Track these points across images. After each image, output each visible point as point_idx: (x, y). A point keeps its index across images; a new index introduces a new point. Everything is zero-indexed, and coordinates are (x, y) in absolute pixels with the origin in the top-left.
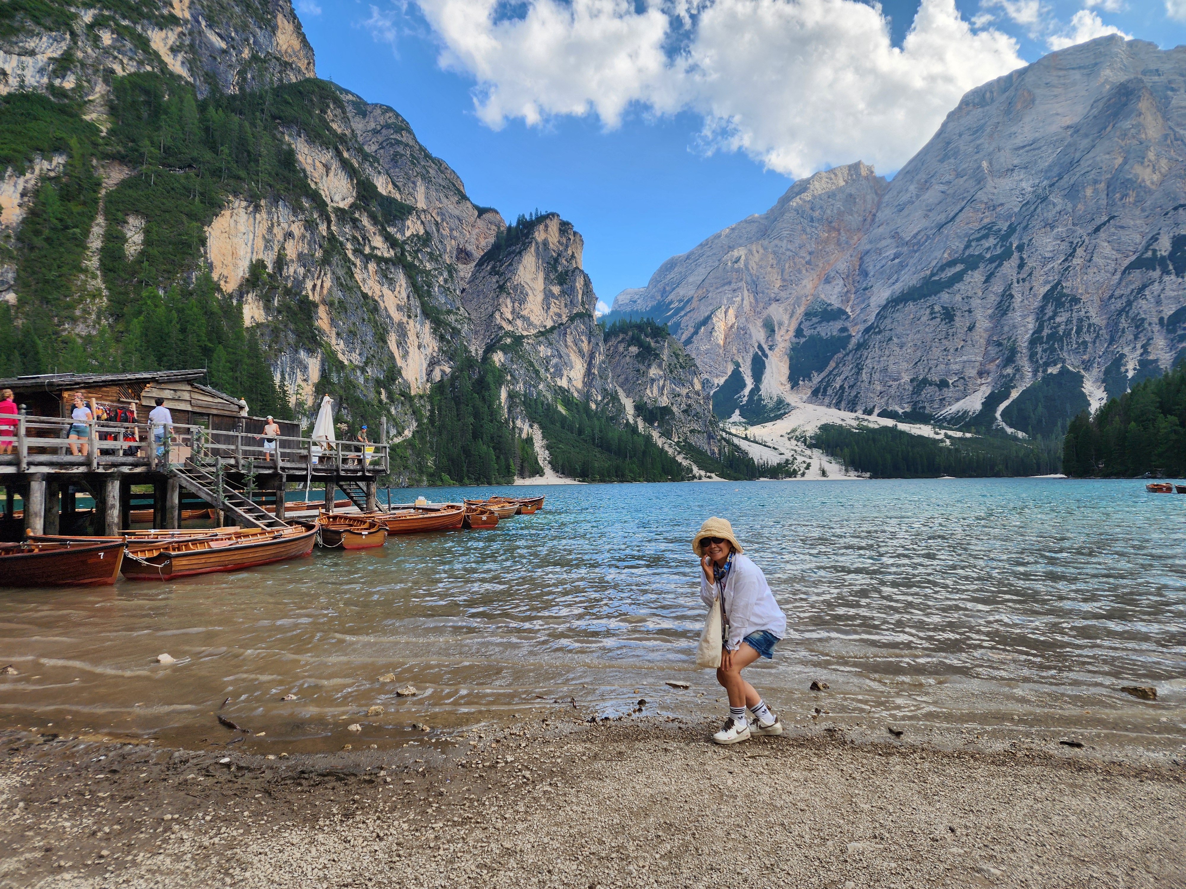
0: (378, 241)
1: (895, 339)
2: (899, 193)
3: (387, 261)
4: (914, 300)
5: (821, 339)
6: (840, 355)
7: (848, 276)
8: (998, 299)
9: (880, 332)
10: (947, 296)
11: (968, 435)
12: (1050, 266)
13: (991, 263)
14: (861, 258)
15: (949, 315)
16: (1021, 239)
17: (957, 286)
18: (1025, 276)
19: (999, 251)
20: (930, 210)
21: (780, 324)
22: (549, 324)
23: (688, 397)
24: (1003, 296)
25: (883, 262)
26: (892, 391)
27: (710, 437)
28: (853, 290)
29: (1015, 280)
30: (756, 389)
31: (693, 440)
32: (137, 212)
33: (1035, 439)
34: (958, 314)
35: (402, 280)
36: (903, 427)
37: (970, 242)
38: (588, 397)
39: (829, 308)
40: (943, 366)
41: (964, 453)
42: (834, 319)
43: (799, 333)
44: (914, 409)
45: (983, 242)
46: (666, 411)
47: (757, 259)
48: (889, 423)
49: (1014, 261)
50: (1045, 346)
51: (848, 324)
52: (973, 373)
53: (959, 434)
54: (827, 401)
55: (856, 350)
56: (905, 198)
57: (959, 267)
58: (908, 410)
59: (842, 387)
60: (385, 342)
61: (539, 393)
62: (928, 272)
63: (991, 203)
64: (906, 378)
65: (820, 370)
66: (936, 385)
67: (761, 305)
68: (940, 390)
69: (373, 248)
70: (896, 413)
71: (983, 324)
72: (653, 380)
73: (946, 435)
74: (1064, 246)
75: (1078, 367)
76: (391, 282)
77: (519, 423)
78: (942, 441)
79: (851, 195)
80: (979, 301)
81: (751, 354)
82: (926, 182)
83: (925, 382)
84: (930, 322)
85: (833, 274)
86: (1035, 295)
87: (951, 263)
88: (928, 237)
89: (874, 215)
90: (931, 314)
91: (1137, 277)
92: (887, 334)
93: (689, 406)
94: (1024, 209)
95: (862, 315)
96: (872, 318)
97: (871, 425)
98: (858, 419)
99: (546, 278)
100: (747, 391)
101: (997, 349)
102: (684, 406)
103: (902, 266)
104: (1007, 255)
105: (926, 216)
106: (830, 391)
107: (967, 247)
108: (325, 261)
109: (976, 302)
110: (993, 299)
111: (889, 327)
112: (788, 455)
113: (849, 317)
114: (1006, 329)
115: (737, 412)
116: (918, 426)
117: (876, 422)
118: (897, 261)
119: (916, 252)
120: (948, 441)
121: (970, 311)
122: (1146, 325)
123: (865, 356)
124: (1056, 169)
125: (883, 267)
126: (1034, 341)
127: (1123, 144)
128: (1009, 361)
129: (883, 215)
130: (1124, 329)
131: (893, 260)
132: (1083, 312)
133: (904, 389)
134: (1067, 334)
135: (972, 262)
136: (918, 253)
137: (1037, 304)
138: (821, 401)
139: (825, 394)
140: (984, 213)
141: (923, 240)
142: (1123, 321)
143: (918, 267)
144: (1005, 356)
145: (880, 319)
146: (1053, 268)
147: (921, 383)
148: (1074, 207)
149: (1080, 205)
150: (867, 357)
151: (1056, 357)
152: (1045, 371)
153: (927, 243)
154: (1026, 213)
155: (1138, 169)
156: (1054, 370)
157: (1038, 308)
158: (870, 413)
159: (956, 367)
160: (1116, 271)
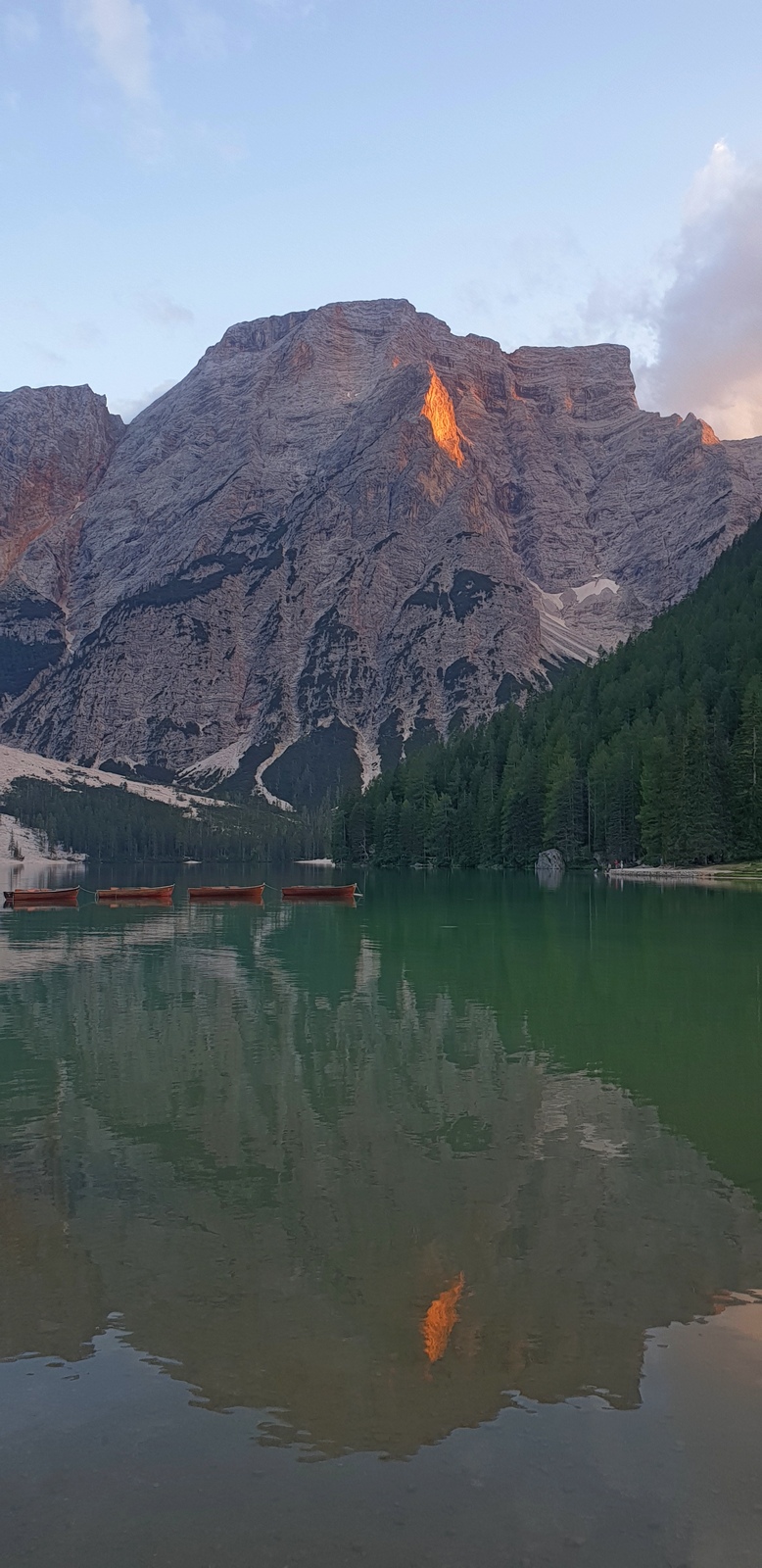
1: (129, 659)
2: (140, 444)
4: (157, 605)
5: (20, 643)
6: (47, 672)
7: (63, 553)
8: (264, 620)
9: (107, 645)
10: (200, 603)
11: (221, 803)
12: (325, 585)
13: (255, 569)
14: (83, 530)
15: (201, 633)
16: (292, 543)
17: (213, 594)
18: (296, 594)
19: (265, 554)
20: (180, 479)
24: (269, 616)
25: (116, 541)
26: (122, 733)
28: (70, 578)
29: (284, 598)
33: (300, 812)
34: (214, 632)
36: (134, 787)
37: (231, 534)
39: (34, 598)
40: (190, 705)
41: (215, 828)
42: (39, 618)
44: (152, 762)
45: (247, 537)
48: (116, 780)
49: (284, 571)
50: (317, 690)
51: (59, 626)
52: (231, 717)
53: (209, 801)
54: (25, 742)
55: (72, 667)
56: (148, 453)
57: (216, 568)
58: (143, 763)
59: (49, 721)
62: (177, 568)
63: (258, 486)
64: (142, 716)
65: (16, 693)
66: (182, 729)
68: (187, 738)
70: (127, 766)
71: (245, 650)
73: (192, 801)
74: (342, 561)
75: (351, 721)
78: (187, 810)
79: (71, 432)
80: (241, 619)
82: (176, 436)
83: (168, 724)
84: (176, 639)
85: (40, 547)
86: (306, 622)
87: (207, 560)
88: (178, 517)
89: (104, 470)
90: (179, 628)
91: (416, 615)
92: (118, 648)
94: (297, 502)
95: (81, 617)
96: (97, 622)
97: (90, 782)
98: (72, 771)
101: (260, 688)
103: (142, 551)
104: (274, 562)
105: (175, 486)
106: (30, 727)
107: (228, 541)
109: (236, 620)
110: (258, 618)
111: (120, 639)
113: (63, 615)
114: (272, 661)
116: (156, 787)
117: (96, 777)
118: (134, 543)
119: (160, 535)
120: (194, 809)
121: (229, 632)
122: (424, 676)
123: (85, 678)
124: (334, 458)
125: (114, 548)
126: (304, 682)
127: (409, 443)
128: (275, 705)
129: (116, 472)
130: (401, 678)
131: (128, 541)
132: (359, 651)
133: (139, 732)
134: (342, 676)
135: (234, 565)
136: (164, 537)
137: (309, 634)
138: (15, 740)
139: (22, 729)
140: (249, 498)
141: (170, 519)
142: (401, 667)
143: (163, 558)
144: (270, 698)
145: (108, 625)
146: (328, 587)
147: (161, 727)
148: (354, 513)
149: (360, 512)
150: (88, 679)
151: (328, 706)
152: (315, 723)
153: (175, 526)
154: (299, 509)
155: (423, 479)
156: (324, 722)
157: (310, 639)
158: (89, 764)
159: (209, 707)
160: (395, 604)
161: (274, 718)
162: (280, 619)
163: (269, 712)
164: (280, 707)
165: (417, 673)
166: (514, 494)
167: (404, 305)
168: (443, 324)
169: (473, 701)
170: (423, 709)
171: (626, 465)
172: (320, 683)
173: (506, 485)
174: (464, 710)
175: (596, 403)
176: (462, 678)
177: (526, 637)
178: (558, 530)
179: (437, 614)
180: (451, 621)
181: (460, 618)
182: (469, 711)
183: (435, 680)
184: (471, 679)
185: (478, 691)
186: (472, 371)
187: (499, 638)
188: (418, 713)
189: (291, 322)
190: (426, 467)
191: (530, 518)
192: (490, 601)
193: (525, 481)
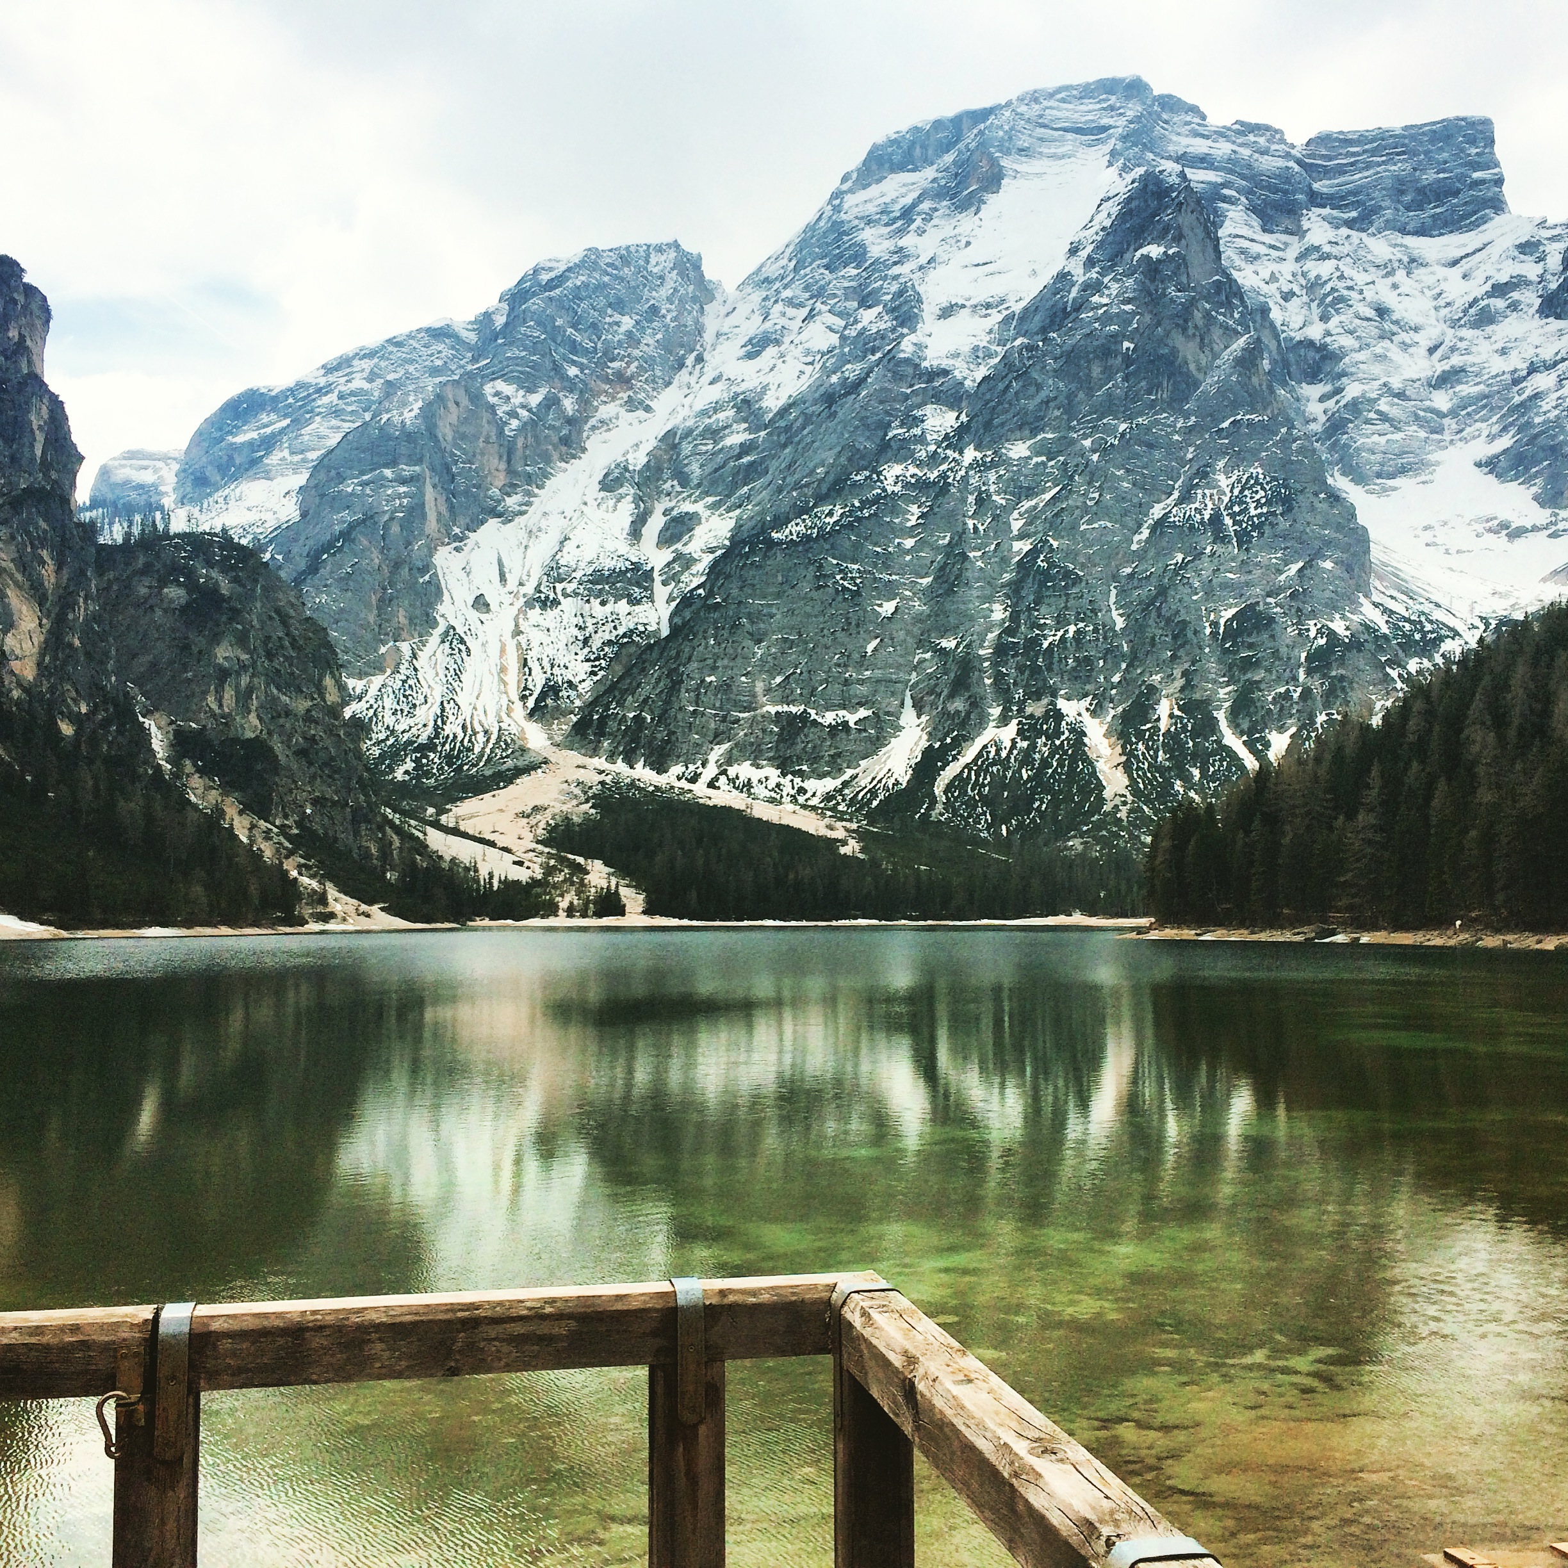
8: (940, 560)
10: (847, 543)
12: (1030, 504)
14: (673, 446)
16: (979, 445)
18: (987, 519)
23: (308, 718)
25: (719, 459)
29: (969, 526)
34: (868, 581)
36: (763, 809)
37: (886, 438)
40: (837, 688)
41: (889, 870)
46: (258, 748)
47: (453, 419)
48: (737, 800)
52: (893, 704)
58: (770, 774)
64: (766, 708)
68: (833, 736)
71: (913, 606)
72: (223, 675)
73: (847, 829)
78: (842, 843)
80: (907, 560)
83: (804, 718)
84: (814, 594)
85: (617, 472)
86: (1004, 560)
88: (808, 419)
89: (701, 358)
90: (818, 578)
91: (1174, 543)
92: (731, 610)
93: (312, 740)
94: (985, 387)
95: (676, 566)
96: (699, 576)
97: (697, 803)
98: (671, 787)
101: (937, 660)
102: (297, 739)
103: (757, 471)
106: (612, 726)
107: (882, 449)
114: (953, 620)
118: (746, 460)
119: (785, 446)
120: (852, 842)
121: (889, 579)
122: (1190, 634)
123: (686, 655)
124: (1037, 318)
125: (716, 470)
126: (1001, 650)
127: (1152, 288)
128: (959, 684)
130: (1153, 639)
131: (739, 456)
132: (1085, 601)
133: (764, 731)
136: (787, 451)
137: (1007, 577)
138: (592, 746)
139: (601, 730)
140: (911, 386)
141: (798, 424)
142: (1151, 622)
143: (788, 480)
144: (952, 675)
145: (717, 579)
146: (1035, 508)
147: (795, 723)
148: (1071, 396)
149: (1081, 395)
150: (690, 659)
151: (1040, 684)
152: (1020, 711)
153: (805, 432)
154: (988, 397)
155: (1178, 340)
156: (1036, 708)
157: (1009, 584)
158: (695, 777)
159: (862, 690)
160: (1140, 526)
161: (958, 705)
162: (964, 557)
163: (951, 696)
164: (968, 689)
165: (1178, 631)
166: (1312, 355)
167: (1135, 88)
168: (1194, 110)
169: (1269, 671)
170: (1189, 685)
171: (1492, 301)
173: (1301, 342)
174: (1255, 685)
175: (1438, 210)
176: (1249, 635)
177: (1349, 569)
178: (1383, 406)
181: (1243, 541)
182: (1263, 686)
183: (1206, 639)
184: (1265, 636)
185: (1276, 654)
186: (1243, 177)
187: (1307, 572)
188: (1182, 689)
189: (965, 124)
190: (1181, 322)
191: (1338, 391)
192: (1289, 516)
193: (1328, 333)
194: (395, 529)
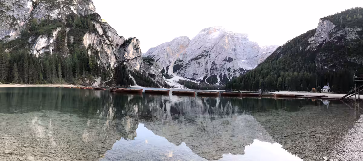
0: (107, 41)
1: (191, 66)
3: (108, 44)
4: (194, 60)
5: (179, 65)
6: (182, 68)
7: (183, 55)
9: (188, 65)
10: (199, 60)
11: (202, 83)
12: (213, 58)
14: (186, 52)
15: (199, 63)
16: (209, 53)
17: (201, 59)
18: (210, 59)
19: (206, 55)
21: (172, 61)
22: (134, 58)
23: (158, 72)
24: (207, 62)
26: (190, 75)
27: (161, 80)
28: (184, 57)
29: (208, 60)
30: (167, 72)
31: (158, 80)
32: (72, 35)
33: (211, 85)
35: (111, 48)
36: (192, 81)
38: (140, 72)
39: (180, 60)
40: (198, 72)
42: (181, 62)
43: (175, 63)
45: (204, 53)
46: (154, 75)
47: (168, 50)
48: (190, 80)
49: (208, 57)
51: (183, 63)
52: (202, 73)
53: (200, 83)
54: (179, 75)
55: (185, 67)
56: (193, 43)
57: (201, 56)
58: (192, 78)
59: (182, 73)
60: (108, 59)
61: (132, 70)
62: (196, 56)
64: (192, 73)
65: (178, 70)
66: (196, 74)
67: (168, 58)
68: (197, 76)
69: (106, 42)
70: (190, 78)
71: (204, 66)
72: (152, 69)
74: (215, 56)
75: (216, 74)
76: (109, 48)
77: (129, 75)
79: (185, 41)
81: (166, 66)
82: (196, 41)
85: (181, 54)
87: (200, 55)
89: (188, 45)
90: (197, 63)
91: (224, 62)
94: (210, 49)
96: (187, 62)
98: (184, 79)
99: (133, 49)
100: (165, 73)
101: (205, 70)
102: (157, 74)
103: (192, 54)
104: (207, 55)
105: (196, 47)
106: (180, 74)
107: (202, 53)
108: (100, 44)
109: (203, 62)
110: (205, 62)
111: (190, 64)
112: (174, 84)
113: (183, 61)
114: (207, 67)
115: (164, 76)
116: (194, 81)
117: (187, 80)
119: (194, 52)
120: (198, 84)
124: (214, 44)
125: (189, 54)
126: (211, 69)
127: (223, 42)
128: (207, 72)
129: (190, 45)
132: (217, 66)
133: (192, 75)
134: (215, 69)
135: (203, 56)
137: (211, 64)
139: (179, 74)
140: (204, 48)
142: (222, 68)
147: (194, 74)
148: (217, 50)
150: (186, 69)
151: (213, 72)
153: (196, 51)
155: (225, 46)
156: (213, 74)
158: (186, 78)
159: (200, 72)
160: (221, 61)
161: (207, 74)
165: (224, 69)
169: (231, 72)
170: (225, 73)
171: (248, 47)
172: (213, 70)
173: (234, 48)
174: (229, 73)
175: (244, 39)
177: (237, 65)
178: (239, 53)
179: (226, 62)
180: (228, 63)
181: (229, 62)
183: (226, 70)
184: (230, 70)
187: (234, 65)
189: (209, 28)
191: (236, 52)
192: (233, 61)
194: (163, 58)
